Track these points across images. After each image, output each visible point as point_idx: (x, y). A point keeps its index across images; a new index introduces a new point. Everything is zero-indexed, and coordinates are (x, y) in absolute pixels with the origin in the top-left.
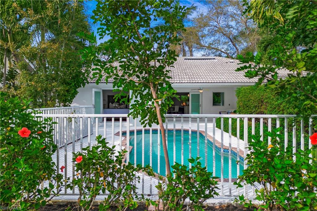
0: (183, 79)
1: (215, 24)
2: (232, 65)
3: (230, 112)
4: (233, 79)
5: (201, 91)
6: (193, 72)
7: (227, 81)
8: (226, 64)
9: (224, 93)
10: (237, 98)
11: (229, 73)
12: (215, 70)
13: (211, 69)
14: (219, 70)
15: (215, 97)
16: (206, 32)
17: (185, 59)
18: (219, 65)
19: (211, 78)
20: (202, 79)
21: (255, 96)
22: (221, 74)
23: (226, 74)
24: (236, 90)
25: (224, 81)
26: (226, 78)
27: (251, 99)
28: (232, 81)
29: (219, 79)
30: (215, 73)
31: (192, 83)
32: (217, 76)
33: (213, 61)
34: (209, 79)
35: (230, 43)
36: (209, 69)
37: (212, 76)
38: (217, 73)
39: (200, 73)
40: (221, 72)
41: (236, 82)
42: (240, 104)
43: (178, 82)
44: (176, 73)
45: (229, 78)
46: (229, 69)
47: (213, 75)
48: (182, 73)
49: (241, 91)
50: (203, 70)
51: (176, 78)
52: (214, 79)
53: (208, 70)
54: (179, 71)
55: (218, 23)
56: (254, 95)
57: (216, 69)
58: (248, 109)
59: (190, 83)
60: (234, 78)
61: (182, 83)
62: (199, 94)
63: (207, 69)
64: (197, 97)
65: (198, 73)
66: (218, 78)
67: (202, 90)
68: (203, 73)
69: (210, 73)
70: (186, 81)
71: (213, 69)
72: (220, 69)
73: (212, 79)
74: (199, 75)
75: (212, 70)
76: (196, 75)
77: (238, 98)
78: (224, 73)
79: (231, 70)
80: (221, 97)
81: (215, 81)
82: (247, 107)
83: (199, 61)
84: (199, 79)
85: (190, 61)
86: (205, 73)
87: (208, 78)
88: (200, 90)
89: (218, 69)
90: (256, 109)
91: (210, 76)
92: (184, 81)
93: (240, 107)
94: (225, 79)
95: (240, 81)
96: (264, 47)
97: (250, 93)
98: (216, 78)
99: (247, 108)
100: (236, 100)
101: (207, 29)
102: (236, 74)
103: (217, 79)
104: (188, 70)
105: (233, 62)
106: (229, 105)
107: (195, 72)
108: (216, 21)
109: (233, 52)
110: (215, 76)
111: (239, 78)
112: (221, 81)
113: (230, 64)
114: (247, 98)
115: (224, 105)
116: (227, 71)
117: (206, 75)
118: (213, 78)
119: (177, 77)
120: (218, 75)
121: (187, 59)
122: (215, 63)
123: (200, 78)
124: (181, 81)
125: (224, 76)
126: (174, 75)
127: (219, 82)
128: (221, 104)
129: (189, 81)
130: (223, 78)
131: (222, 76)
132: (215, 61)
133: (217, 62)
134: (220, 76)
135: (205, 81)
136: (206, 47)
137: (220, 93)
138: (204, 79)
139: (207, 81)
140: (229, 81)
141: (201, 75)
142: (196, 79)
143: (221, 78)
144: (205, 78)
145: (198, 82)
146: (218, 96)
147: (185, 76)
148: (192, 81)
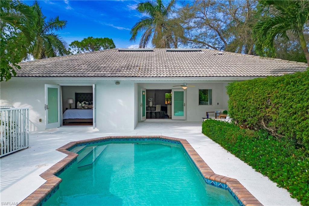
0: (162, 73)
1: (202, 15)
2: (221, 57)
3: (219, 112)
4: (223, 73)
5: (185, 88)
6: (174, 64)
7: (215, 75)
8: (214, 56)
9: (212, 90)
10: (228, 96)
11: (218, 66)
12: (201, 63)
13: (197, 61)
14: (206, 63)
15: (202, 95)
16: (192, 24)
17: (167, 51)
18: (206, 57)
19: (196, 71)
20: (184, 73)
21: (257, 94)
22: (208, 67)
23: (214, 67)
24: (227, 85)
25: (212, 75)
26: (214, 71)
27: (249, 98)
28: (222, 75)
29: (206, 73)
30: (201, 66)
31: (173, 77)
32: (203, 69)
33: (199, 53)
34: (193, 73)
35: (218, 37)
36: (195, 61)
37: (197, 69)
38: (203, 66)
39: (184, 66)
40: (208, 64)
41: (227, 76)
42: (233, 104)
43: (155, 75)
44: (155, 66)
45: (218, 71)
46: (218, 61)
47: (199, 68)
48: (162, 66)
49: (235, 87)
50: (187, 63)
51: (153, 71)
52: (200, 73)
53: (193, 63)
54: (158, 64)
55: (204, 14)
56: (254, 92)
57: (202, 61)
58: (245, 112)
59: (169, 77)
60: (224, 71)
61: (159, 77)
62: (183, 92)
63: (192, 61)
64: (180, 95)
65: (181, 66)
66: (205, 71)
67: (186, 86)
68: (186, 66)
69: (195, 66)
70: (165, 75)
71: (199, 61)
72: (207, 61)
73: (197, 73)
74: (182, 68)
75: (198, 63)
76: (179, 68)
77: (230, 97)
78: (212, 66)
79: (220, 63)
80: (208, 95)
81: (201, 75)
82: (243, 108)
83: (183, 53)
84: (181, 73)
85: (172, 53)
86: (189, 66)
87: (193, 71)
88: (184, 86)
89: (205, 61)
90: (258, 112)
91: (194, 69)
92: (162, 75)
93: (232, 108)
94: (213, 73)
95: (232, 75)
96: (263, 30)
97: (249, 90)
98: (202, 71)
99: (244, 110)
100: (227, 98)
101: (193, 20)
102: (226, 67)
103: (203, 73)
104: (169, 63)
105: (221, 54)
106: (218, 104)
107: (177, 64)
108: (202, 13)
109: (221, 46)
110: (200, 69)
111: (230, 71)
112: (208, 75)
113: (218, 56)
114: (243, 96)
115: (211, 105)
116: (216, 64)
117: (190, 68)
118: (199, 71)
119: (155, 70)
120: (205, 68)
121: (169, 51)
122: (201, 55)
123: (183, 71)
124: (159, 75)
125: (212, 69)
126: (152, 68)
127: (206, 76)
128: (208, 102)
129: (169, 75)
130: (211, 71)
131: (210, 69)
132: (201, 53)
133: (203, 54)
134: (207, 69)
135: (188, 75)
136: (192, 40)
137: (207, 90)
138: (187, 73)
139: (191, 75)
140: (218, 75)
141: (184, 68)
142: (178, 73)
143: (208, 71)
144: (189, 71)
145: (179, 77)
146: (205, 94)
147: (165, 69)
148: (172, 75)
